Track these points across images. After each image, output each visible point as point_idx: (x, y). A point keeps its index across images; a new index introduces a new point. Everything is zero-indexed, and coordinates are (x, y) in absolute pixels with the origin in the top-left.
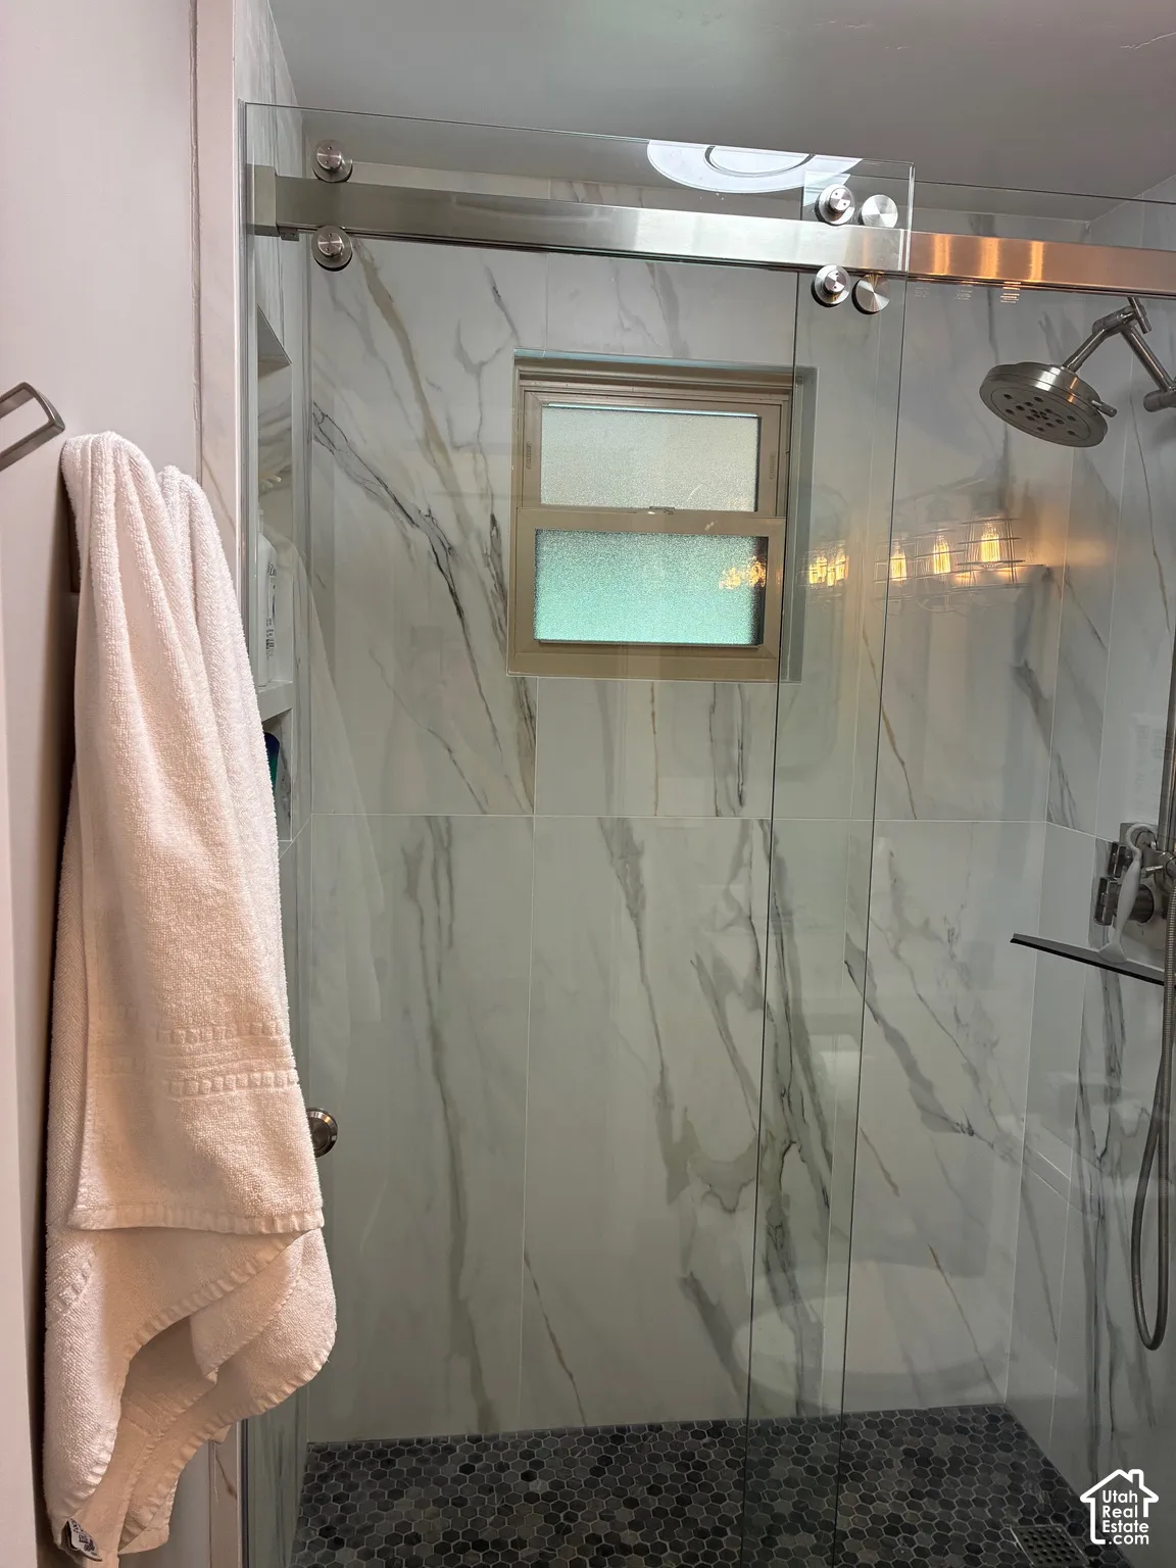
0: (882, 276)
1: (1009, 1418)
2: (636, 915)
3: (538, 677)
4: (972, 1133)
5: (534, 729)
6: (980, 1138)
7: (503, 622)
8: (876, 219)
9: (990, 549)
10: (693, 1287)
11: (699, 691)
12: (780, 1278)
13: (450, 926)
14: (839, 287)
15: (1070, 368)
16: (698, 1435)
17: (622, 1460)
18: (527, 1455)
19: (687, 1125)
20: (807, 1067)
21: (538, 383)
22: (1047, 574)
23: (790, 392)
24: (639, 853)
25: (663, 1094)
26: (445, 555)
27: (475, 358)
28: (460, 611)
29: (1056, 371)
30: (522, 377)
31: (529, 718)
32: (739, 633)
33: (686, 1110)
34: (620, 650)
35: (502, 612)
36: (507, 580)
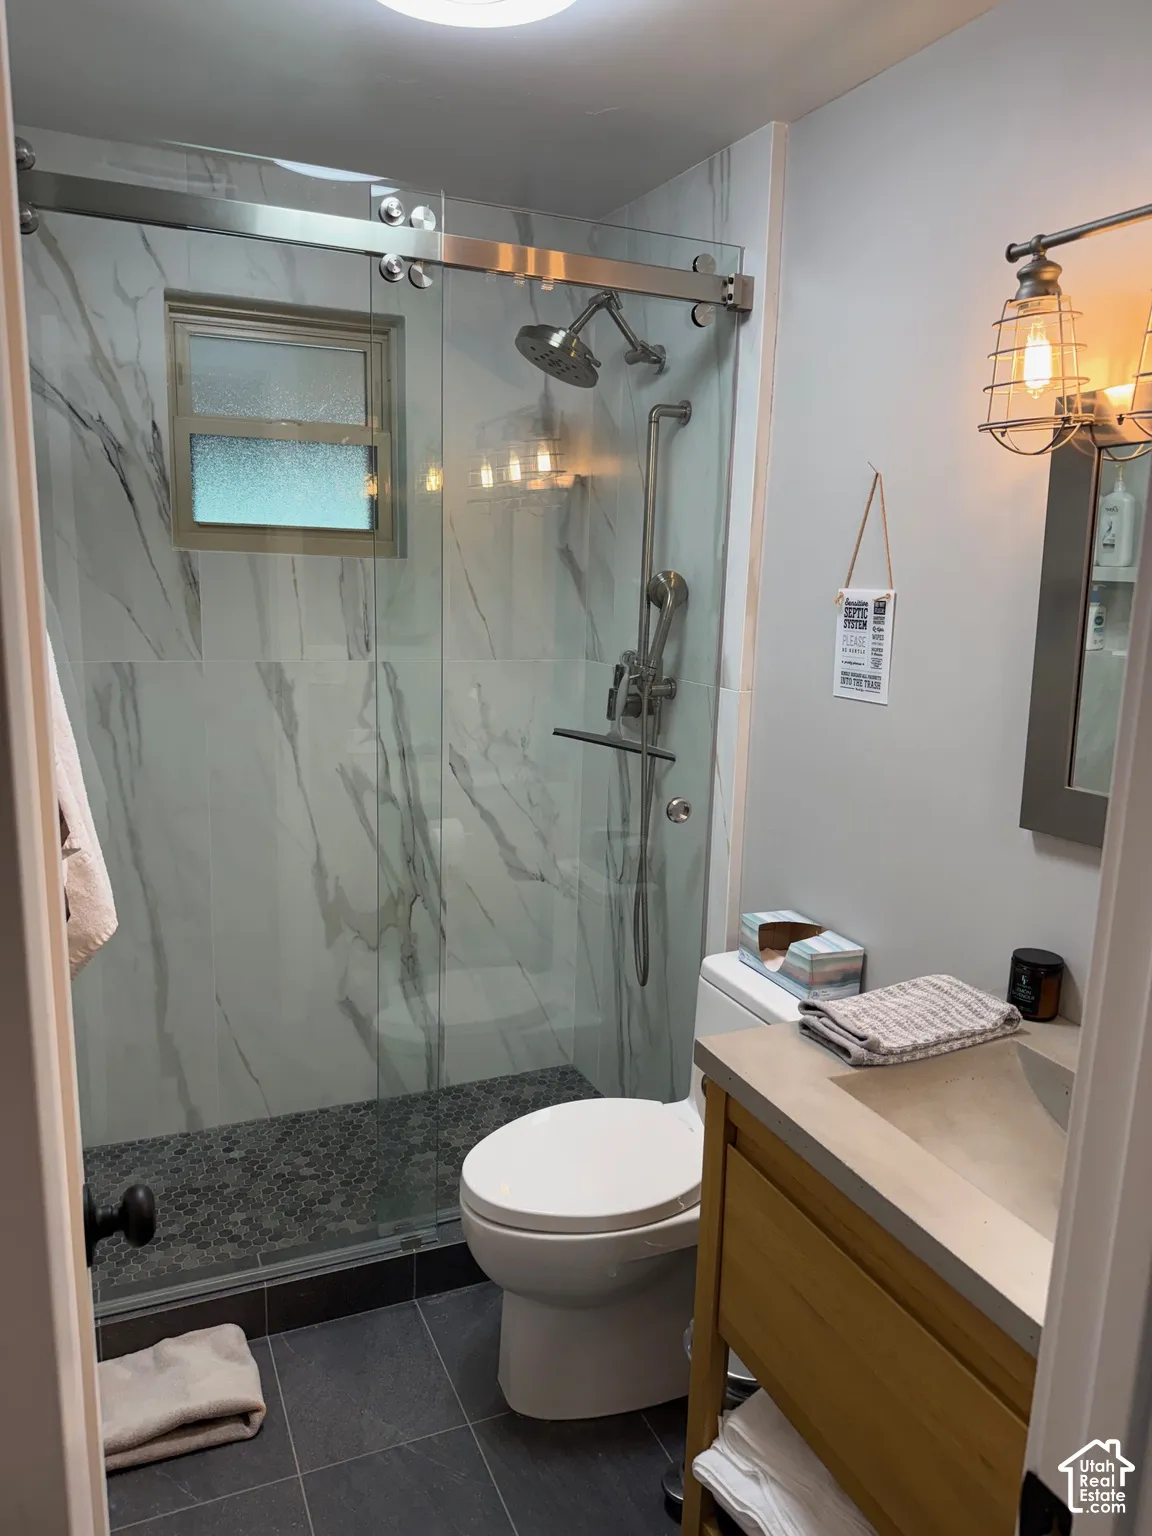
0: (427, 263)
1: (574, 1072)
2: (291, 738)
3: (199, 551)
4: (543, 880)
5: (198, 592)
6: (548, 882)
7: (167, 506)
8: (420, 224)
9: (544, 462)
10: (348, 1006)
11: (332, 563)
12: (415, 1000)
13: (139, 752)
14: (396, 270)
15: (575, 330)
16: (356, 1110)
17: (300, 1131)
18: (225, 1139)
19: (338, 888)
20: (426, 841)
21: (185, 316)
22: (581, 481)
23: (386, 333)
24: (290, 689)
25: (319, 869)
26: (115, 453)
27: (131, 295)
28: (131, 498)
29: (562, 334)
30: (172, 310)
31: (193, 583)
32: (362, 522)
33: (337, 878)
34: (269, 531)
35: (165, 500)
36: (168, 472)
